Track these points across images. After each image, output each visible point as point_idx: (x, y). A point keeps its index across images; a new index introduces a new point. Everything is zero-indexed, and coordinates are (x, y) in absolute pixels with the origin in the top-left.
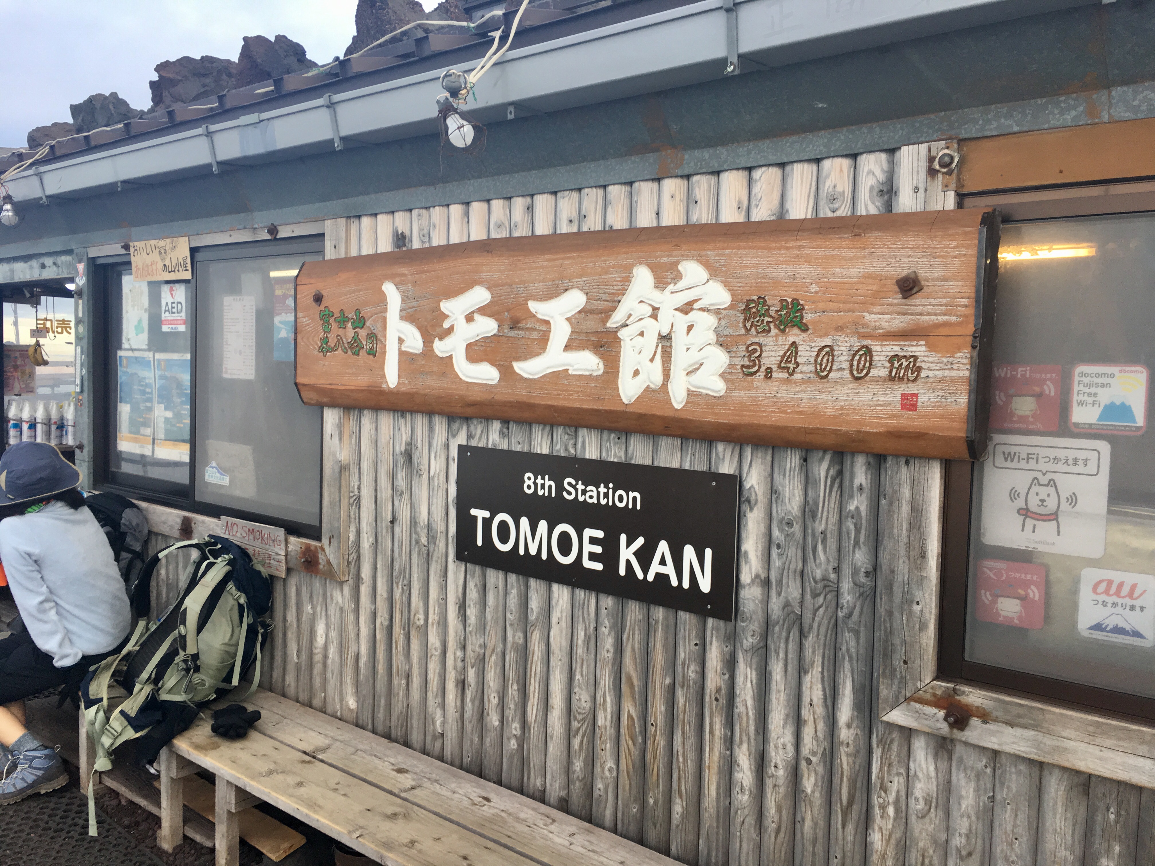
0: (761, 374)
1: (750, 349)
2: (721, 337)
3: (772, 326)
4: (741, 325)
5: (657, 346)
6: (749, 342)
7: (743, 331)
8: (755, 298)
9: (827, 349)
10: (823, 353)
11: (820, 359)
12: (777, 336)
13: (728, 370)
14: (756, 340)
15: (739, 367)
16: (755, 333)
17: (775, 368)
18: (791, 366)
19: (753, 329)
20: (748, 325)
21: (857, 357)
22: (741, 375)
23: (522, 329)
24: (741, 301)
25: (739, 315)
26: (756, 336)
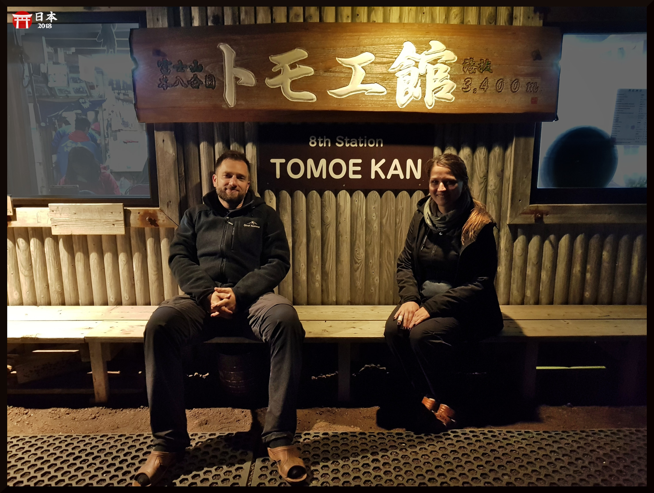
0: (472, 91)
1: (466, 80)
2: (452, 75)
3: (476, 70)
4: (462, 70)
5: (418, 80)
6: (466, 78)
7: (463, 73)
8: (469, 58)
9: (501, 80)
10: (500, 82)
11: (498, 84)
12: (479, 75)
13: (456, 90)
14: (469, 77)
15: (461, 88)
16: (469, 74)
17: (478, 89)
18: (485, 87)
19: (468, 72)
20: (465, 70)
21: (514, 83)
22: (462, 92)
23: (333, 72)
24: (462, 59)
25: (461, 65)
26: (469, 75)
